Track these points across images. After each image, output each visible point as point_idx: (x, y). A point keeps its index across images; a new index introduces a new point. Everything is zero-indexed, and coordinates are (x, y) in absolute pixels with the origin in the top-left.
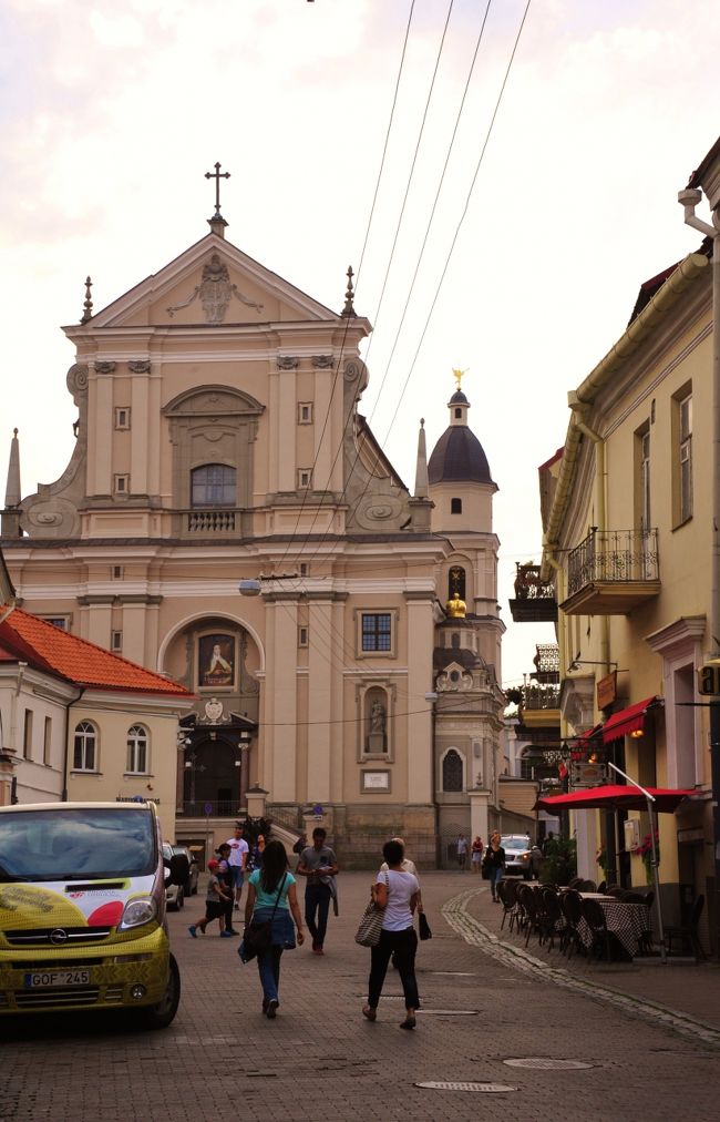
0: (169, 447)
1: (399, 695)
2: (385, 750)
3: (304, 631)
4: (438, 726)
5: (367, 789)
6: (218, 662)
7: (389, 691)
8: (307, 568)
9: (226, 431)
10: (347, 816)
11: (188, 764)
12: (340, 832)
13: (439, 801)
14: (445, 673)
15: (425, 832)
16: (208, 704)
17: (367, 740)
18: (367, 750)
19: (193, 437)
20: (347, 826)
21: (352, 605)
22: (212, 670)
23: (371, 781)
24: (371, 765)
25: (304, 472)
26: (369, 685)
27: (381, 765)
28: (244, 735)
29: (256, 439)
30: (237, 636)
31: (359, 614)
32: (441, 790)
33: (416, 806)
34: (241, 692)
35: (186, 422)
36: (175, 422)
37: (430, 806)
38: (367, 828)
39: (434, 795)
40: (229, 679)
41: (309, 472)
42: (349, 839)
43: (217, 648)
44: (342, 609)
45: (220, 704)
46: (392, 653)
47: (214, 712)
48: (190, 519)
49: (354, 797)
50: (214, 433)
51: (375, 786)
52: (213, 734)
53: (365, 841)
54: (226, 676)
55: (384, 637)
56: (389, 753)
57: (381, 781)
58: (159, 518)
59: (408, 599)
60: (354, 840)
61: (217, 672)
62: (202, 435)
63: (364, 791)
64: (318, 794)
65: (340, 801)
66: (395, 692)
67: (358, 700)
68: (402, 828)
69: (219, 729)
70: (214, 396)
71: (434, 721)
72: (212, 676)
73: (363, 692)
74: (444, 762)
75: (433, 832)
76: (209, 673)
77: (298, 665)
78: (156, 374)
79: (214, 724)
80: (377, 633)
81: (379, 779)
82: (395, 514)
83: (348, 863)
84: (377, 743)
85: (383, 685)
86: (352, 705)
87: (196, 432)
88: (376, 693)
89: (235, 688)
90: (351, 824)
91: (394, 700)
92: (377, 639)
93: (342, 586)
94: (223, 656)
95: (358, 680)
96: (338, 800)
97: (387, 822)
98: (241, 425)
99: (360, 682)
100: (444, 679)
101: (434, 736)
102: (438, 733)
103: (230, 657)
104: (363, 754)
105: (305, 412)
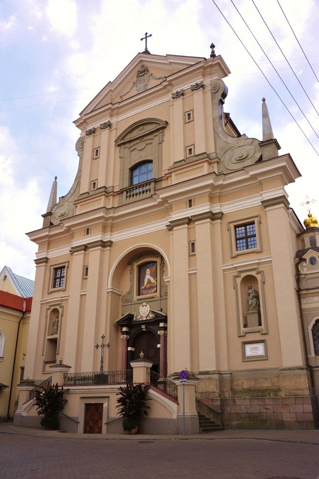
0: (118, 160)
1: (268, 280)
2: (260, 324)
3: (193, 244)
4: (303, 301)
5: (249, 357)
6: (149, 280)
7: (259, 277)
8: (192, 201)
9: (147, 142)
10: (232, 381)
11: (129, 349)
12: (227, 395)
13: (312, 364)
14: (305, 260)
15: (300, 392)
16: (141, 307)
17: (245, 318)
18: (245, 326)
19: (131, 151)
20: (233, 390)
21: (226, 220)
22: (145, 285)
23: (250, 351)
24: (250, 338)
25: (190, 148)
26: (243, 275)
27: (258, 337)
28: (162, 325)
29: (163, 141)
30: (158, 260)
31: (232, 226)
32: (313, 354)
33: (290, 369)
34: (161, 296)
35: (127, 145)
36: (122, 147)
37: (302, 369)
38: (249, 390)
39: (307, 359)
40: (155, 289)
41: (192, 147)
42: (234, 400)
43: (148, 271)
44: (219, 224)
45: (148, 306)
46: (258, 248)
47: (144, 312)
48: (127, 193)
49: (238, 365)
50: (141, 145)
51: (254, 354)
52: (143, 327)
53: (248, 402)
54: (153, 287)
55: (252, 239)
56: (263, 327)
57: (259, 349)
58: (111, 198)
59: (265, 207)
60: (238, 402)
61: (148, 286)
62: (135, 149)
63: (246, 359)
64: (207, 363)
65: (226, 369)
66: (263, 277)
67: (235, 288)
68: (279, 390)
69: (147, 323)
70: (141, 127)
71: (299, 297)
72: (145, 289)
73: (239, 280)
74: (312, 330)
75: (307, 392)
76: (143, 287)
77: (189, 268)
78: (113, 127)
79: (145, 319)
80: (247, 237)
81: (256, 348)
82: (250, 155)
83: (235, 423)
84: (253, 319)
85: (253, 273)
86: (232, 292)
87: (132, 149)
88: (249, 280)
89: (158, 294)
90: (236, 388)
91: (264, 283)
92: (247, 242)
93: (216, 209)
94: (151, 275)
95: (235, 273)
96: (224, 368)
97: (266, 384)
98: (155, 136)
99: (236, 274)
100: (304, 264)
101: (301, 310)
102: (303, 307)
103: (154, 275)
104: (243, 329)
105: (189, 116)
